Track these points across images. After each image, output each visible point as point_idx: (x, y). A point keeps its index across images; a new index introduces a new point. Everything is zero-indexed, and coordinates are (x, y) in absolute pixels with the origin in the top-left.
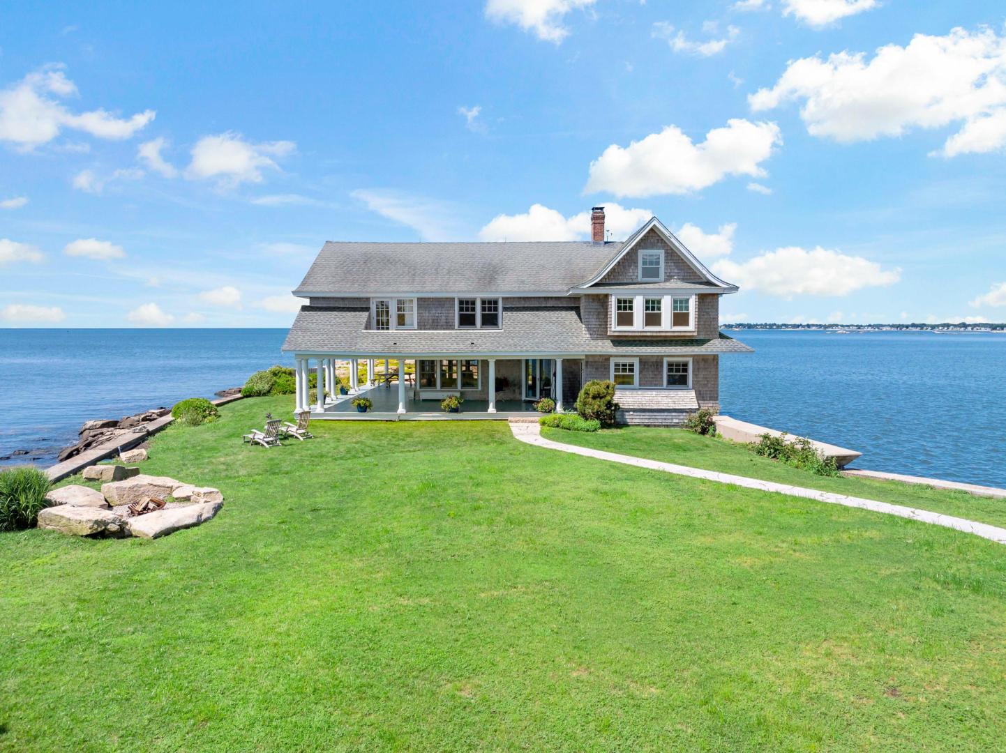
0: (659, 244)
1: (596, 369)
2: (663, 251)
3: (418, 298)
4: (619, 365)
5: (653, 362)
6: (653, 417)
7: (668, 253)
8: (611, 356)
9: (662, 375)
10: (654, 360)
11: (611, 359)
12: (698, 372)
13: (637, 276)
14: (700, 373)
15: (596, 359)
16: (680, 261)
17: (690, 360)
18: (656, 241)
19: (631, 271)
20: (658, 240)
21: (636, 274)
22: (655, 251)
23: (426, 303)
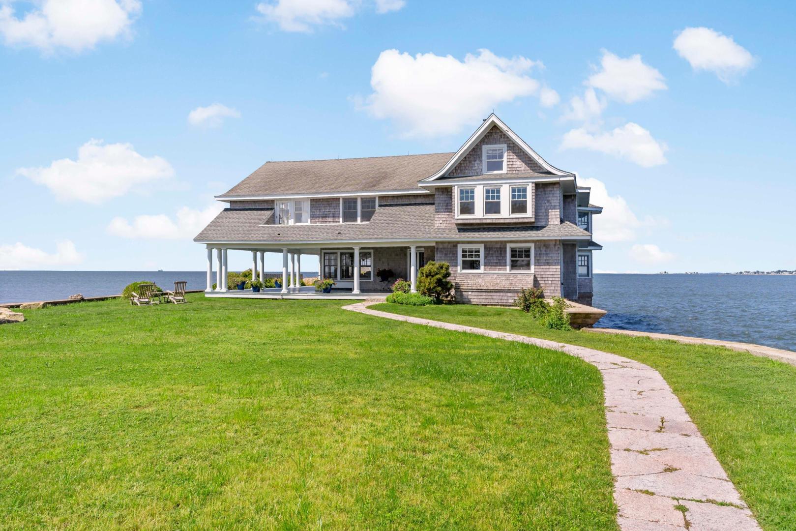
0: (502, 139)
1: (446, 254)
2: (506, 145)
3: (311, 200)
4: (466, 252)
5: (496, 248)
6: (490, 297)
7: (509, 147)
8: (458, 242)
9: (506, 260)
10: (498, 246)
11: (459, 245)
12: (540, 257)
13: (482, 169)
14: (542, 258)
15: (446, 245)
16: (522, 154)
17: (532, 246)
18: (499, 137)
19: (476, 165)
20: (501, 136)
21: (480, 168)
22: (499, 145)
23: (317, 203)
